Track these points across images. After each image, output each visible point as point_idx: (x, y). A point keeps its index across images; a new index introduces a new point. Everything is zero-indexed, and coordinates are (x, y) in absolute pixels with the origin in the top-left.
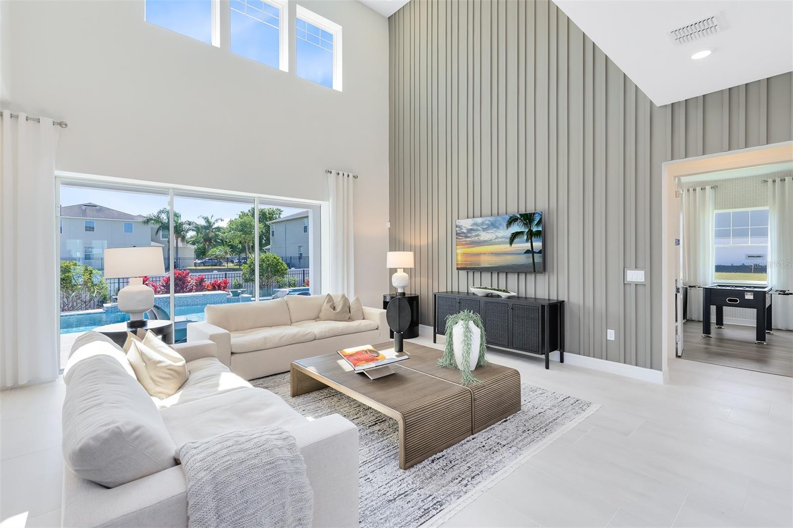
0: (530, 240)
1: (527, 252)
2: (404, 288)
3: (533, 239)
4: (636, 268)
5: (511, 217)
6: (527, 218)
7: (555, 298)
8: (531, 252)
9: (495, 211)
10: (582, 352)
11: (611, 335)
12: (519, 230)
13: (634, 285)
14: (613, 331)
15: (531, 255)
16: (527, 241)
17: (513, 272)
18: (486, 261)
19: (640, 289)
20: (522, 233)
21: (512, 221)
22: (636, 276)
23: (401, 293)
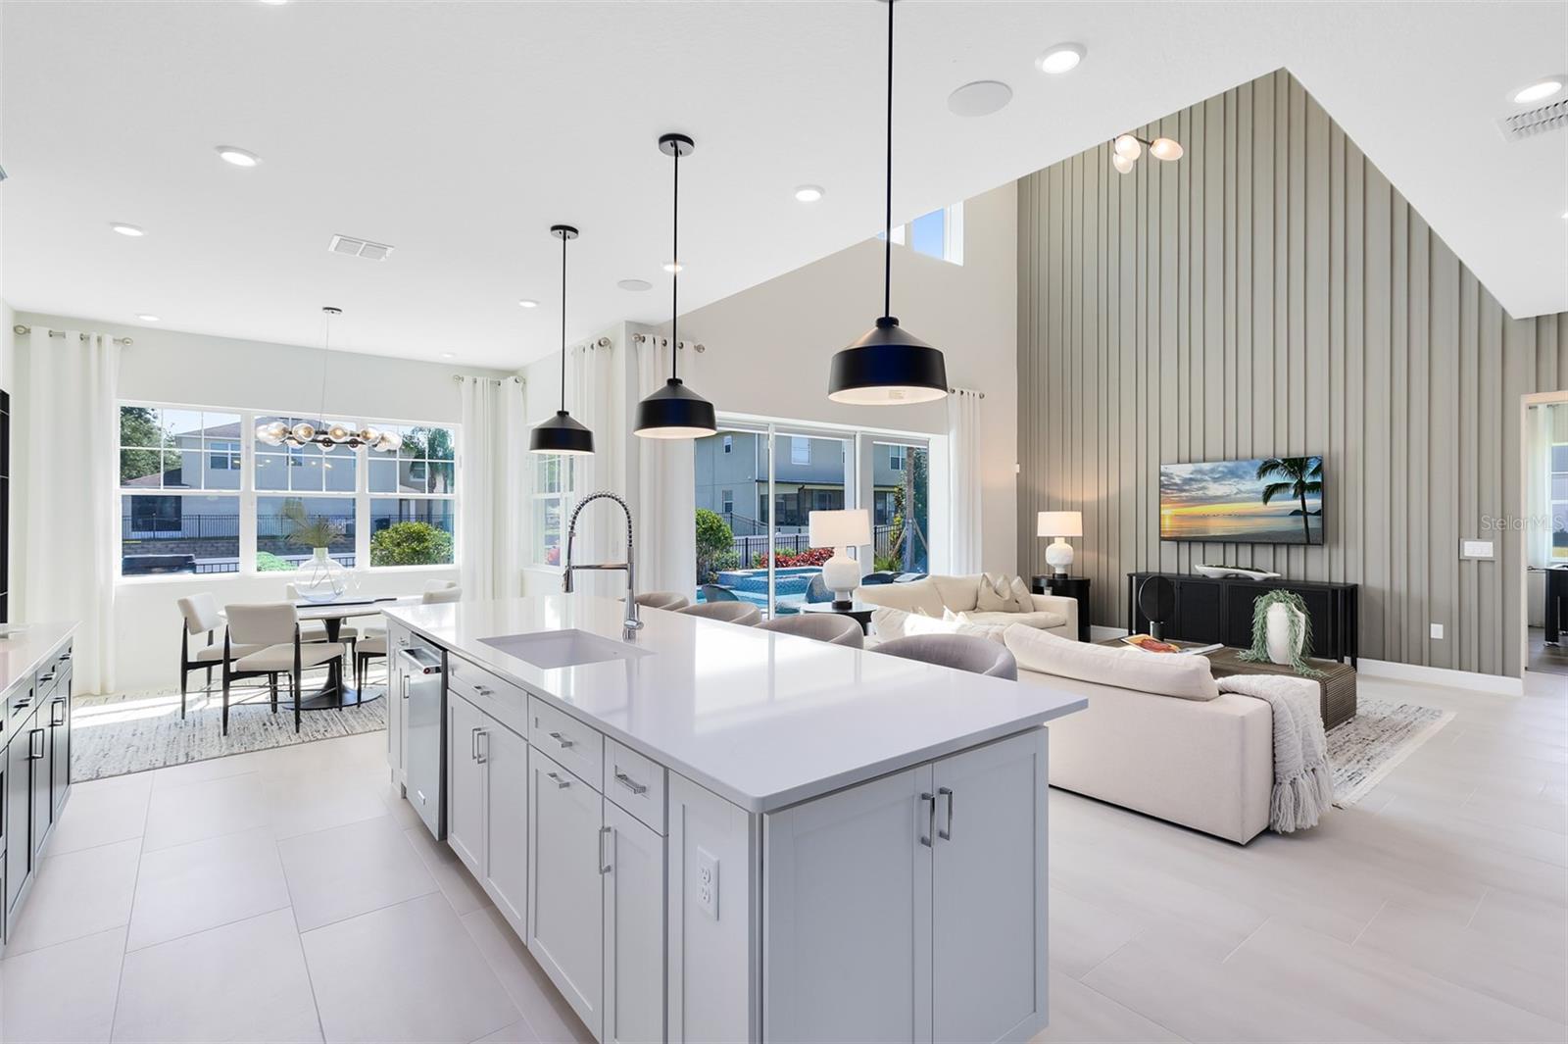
0: (1300, 496)
1: (1296, 513)
2: (1066, 566)
3: (1305, 494)
4: (1479, 538)
5: (1266, 463)
6: (1296, 465)
7: (1342, 581)
8: (1303, 512)
9: (1231, 452)
10: (1387, 656)
11: (1437, 631)
12: (1280, 481)
13: (1476, 563)
14: (1441, 626)
15: (1302, 517)
16: (1295, 496)
17: (1265, 543)
18: (1217, 528)
19: (1485, 567)
20: (1286, 485)
21: (1268, 467)
22: (1478, 549)
23: (1061, 575)
